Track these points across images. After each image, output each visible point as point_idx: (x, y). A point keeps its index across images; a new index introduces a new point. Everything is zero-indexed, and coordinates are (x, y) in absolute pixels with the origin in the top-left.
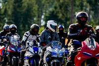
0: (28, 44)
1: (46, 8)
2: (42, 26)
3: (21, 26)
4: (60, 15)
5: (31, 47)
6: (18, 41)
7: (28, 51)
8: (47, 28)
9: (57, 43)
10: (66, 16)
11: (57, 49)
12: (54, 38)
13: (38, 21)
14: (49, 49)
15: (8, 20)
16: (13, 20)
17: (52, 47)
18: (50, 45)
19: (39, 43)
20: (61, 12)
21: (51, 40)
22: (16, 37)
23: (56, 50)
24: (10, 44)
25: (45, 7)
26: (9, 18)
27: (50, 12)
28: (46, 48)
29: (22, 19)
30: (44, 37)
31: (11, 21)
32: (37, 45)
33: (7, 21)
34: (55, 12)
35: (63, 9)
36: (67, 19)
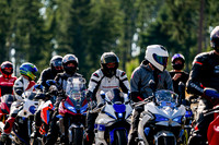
0: (103, 96)
1: (143, 17)
2: (134, 58)
3: (88, 57)
4: (175, 34)
5: (109, 103)
6: (82, 90)
7: (103, 112)
8: (147, 62)
9: (169, 94)
10: (187, 35)
11: (168, 108)
12: (161, 84)
13: (125, 45)
14: (150, 107)
15: (60, 44)
16: (69, 44)
17: (156, 104)
18: (153, 99)
19: (126, 96)
20: (177, 27)
21: (154, 87)
22: (76, 81)
23: (166, 111)
24: (64, 97)
25: (140, 15)
26: (61, 40)
27: (152, 26)
28: (143, 106)
29: (90, 42)
30: (140, 82)
31: (67, 47)
32: (122, 100)
33: (56, 46)
34: (163, 27)
35: (180, 19)
36: (190, 43)
